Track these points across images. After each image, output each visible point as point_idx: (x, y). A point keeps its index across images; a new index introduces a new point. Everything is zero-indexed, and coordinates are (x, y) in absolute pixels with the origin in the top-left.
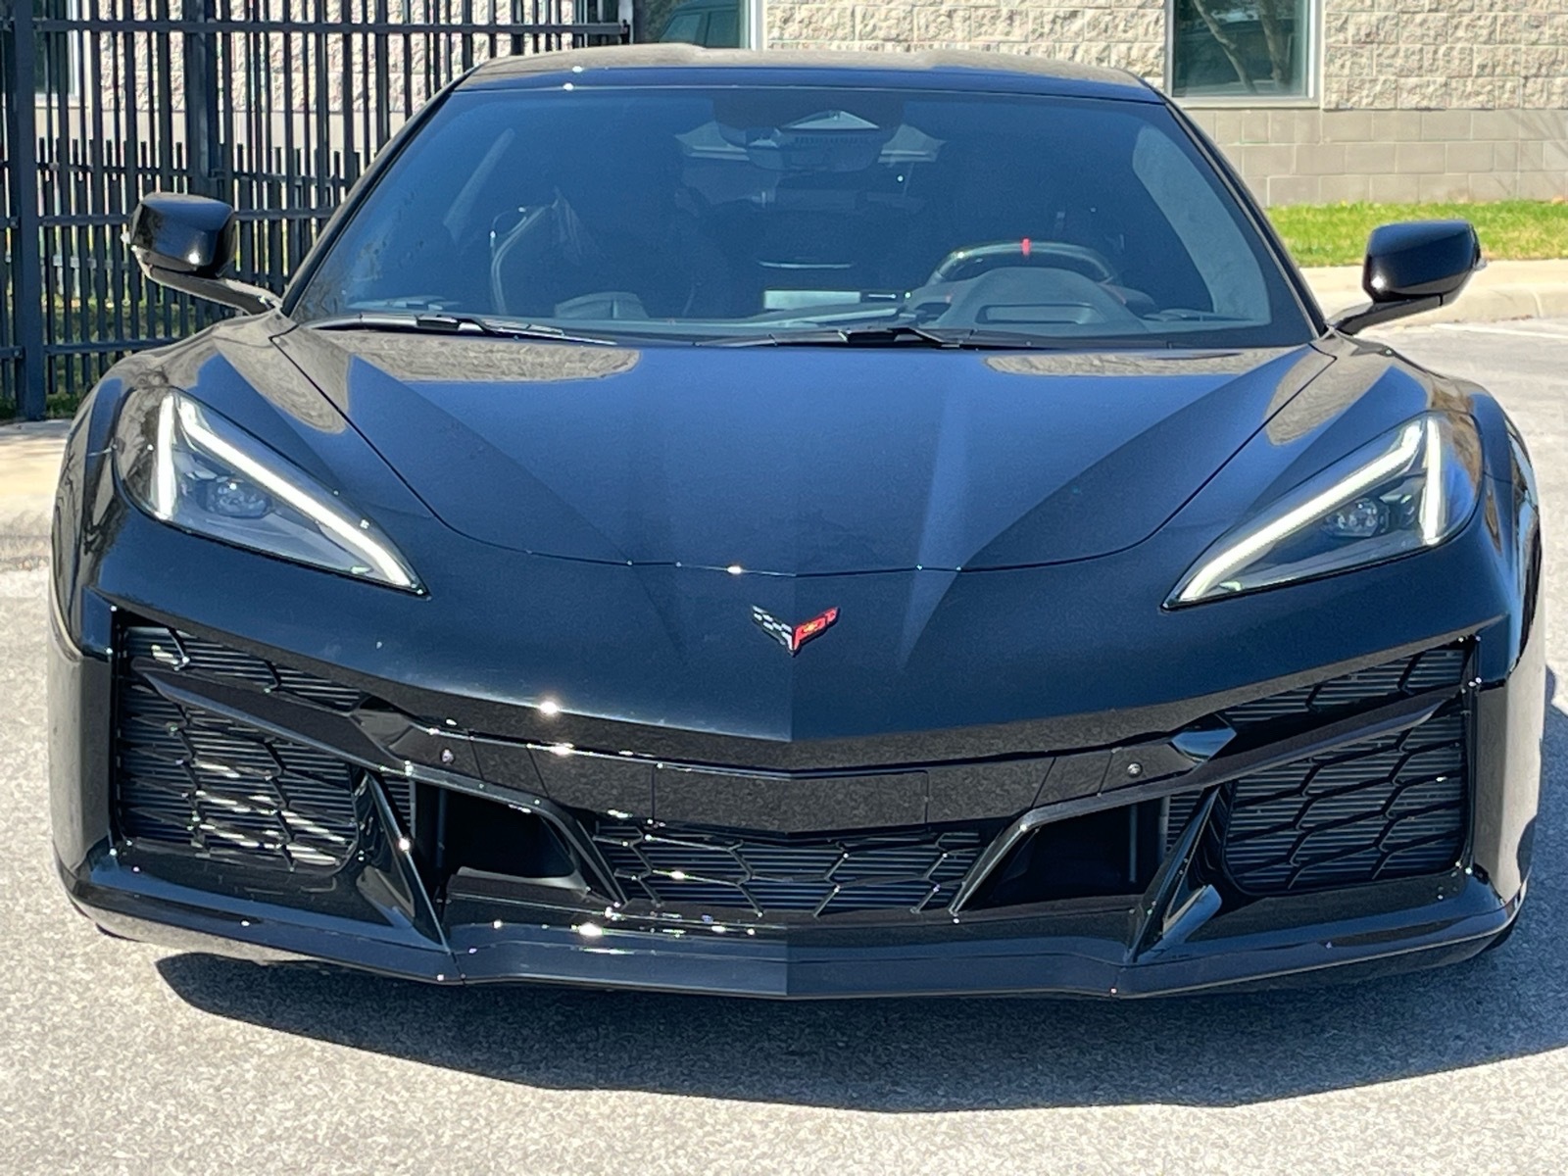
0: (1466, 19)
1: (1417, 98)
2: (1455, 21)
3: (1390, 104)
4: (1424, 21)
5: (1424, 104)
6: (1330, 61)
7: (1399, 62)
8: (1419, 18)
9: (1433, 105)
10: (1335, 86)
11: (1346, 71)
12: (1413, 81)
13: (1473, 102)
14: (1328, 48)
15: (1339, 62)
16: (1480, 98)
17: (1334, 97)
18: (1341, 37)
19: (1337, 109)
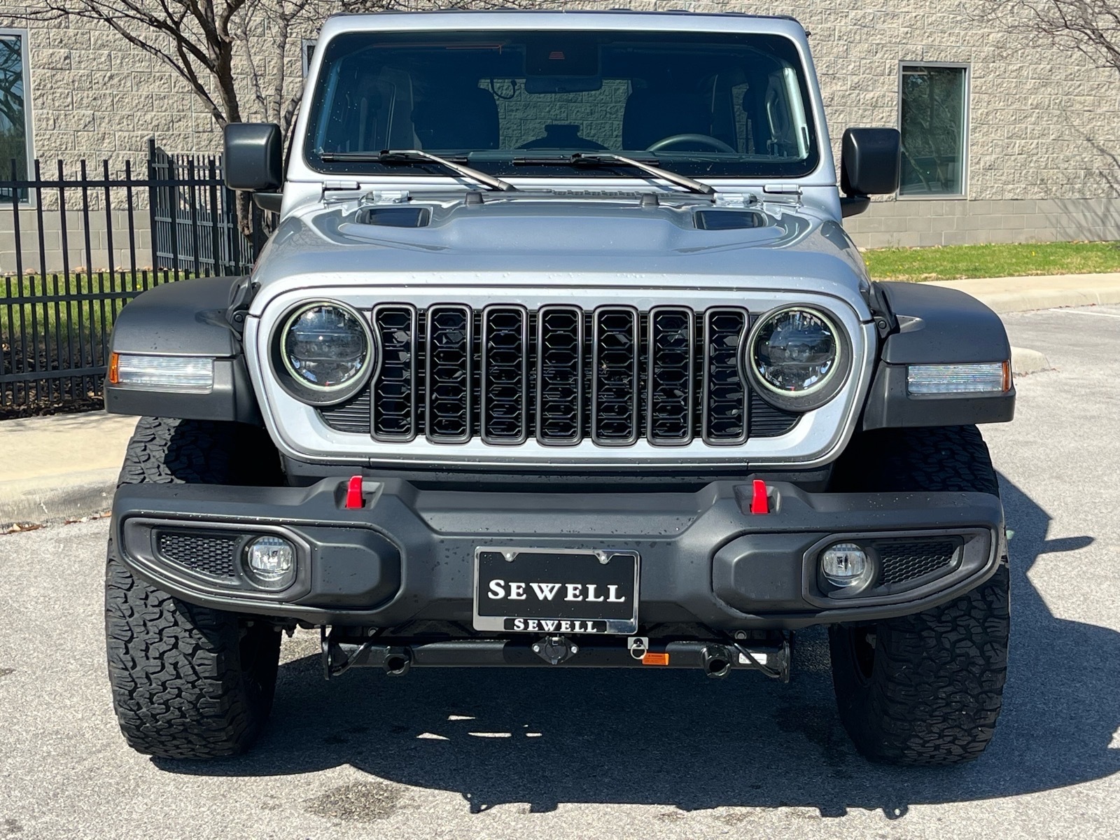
0: (1035, 158)
1: (1012, 194)
2: (1030, 159)
3: (1000, 198)
4: (1016, 159)
5: (1016, 197)
6: (972, 178)
7: (1003, 178)
8: (1013, 158)
9: (1019, 198)
10: (975, 190)
11: (980, 183)
12: (1011, 186)
13: (1037, 196)
14: (972, 172)
15: (976, 178)
16: (1042, 194)
17: (974, 195)
18: (978, 166)
19: (975, 200)
